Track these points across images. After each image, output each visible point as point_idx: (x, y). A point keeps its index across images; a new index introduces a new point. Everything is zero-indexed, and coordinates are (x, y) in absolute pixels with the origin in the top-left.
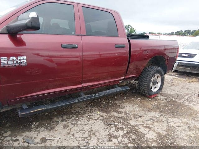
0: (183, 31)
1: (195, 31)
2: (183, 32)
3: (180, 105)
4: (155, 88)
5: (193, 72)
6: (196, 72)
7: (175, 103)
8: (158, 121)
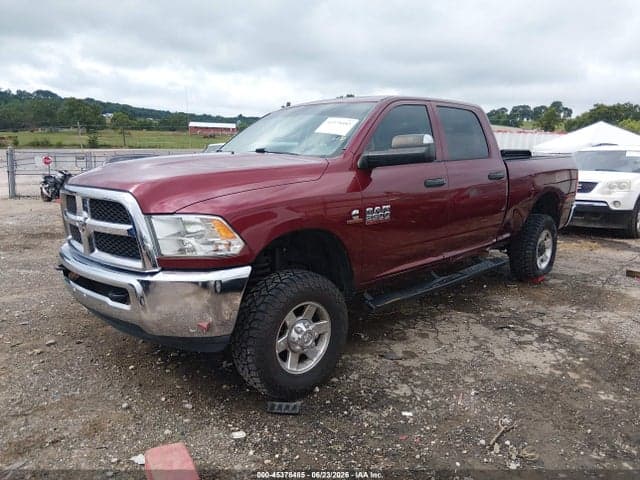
0: (507, 111)
1: (543, 107)
2: (508, 113)
3: (600, 292)
4: (542, 261)
5: (592, 226)
6: (598, 226)
7: (590, 290)
8: (577, 318)
